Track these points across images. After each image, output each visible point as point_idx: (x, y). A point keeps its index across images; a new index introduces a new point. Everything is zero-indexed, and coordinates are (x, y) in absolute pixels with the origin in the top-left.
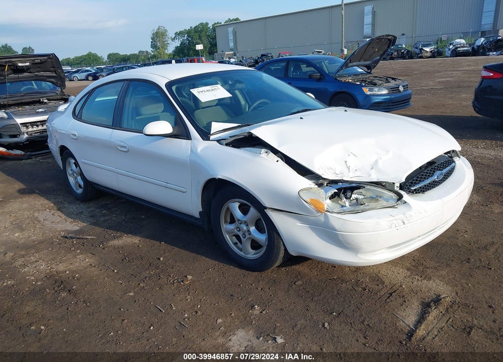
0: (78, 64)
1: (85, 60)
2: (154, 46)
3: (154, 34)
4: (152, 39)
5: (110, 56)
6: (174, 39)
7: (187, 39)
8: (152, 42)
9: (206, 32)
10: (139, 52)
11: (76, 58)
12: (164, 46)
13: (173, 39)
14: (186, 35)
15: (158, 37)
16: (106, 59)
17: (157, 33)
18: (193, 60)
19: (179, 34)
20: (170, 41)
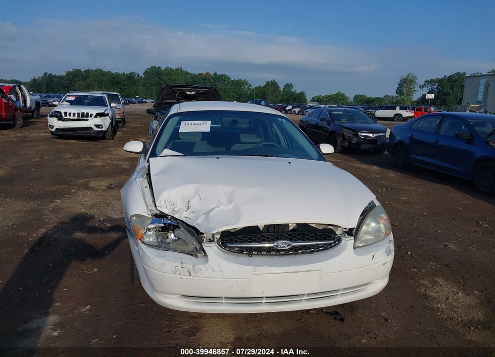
0: (326, 101)
1: (332, 98)
2: (399, 92)
3: (402, 80)
4: (399, 85)
5: (356, 97)
6: (423, 87)
7: (437, 87)
8: (398, 88)
9: (461, 83)
10: (385, 97)
11: (326, 96)
12: (410, 92)
13: (421, 87)
14: (437, 84)
15: (406, 84)
16: (351, 99)
17: (405, 79)
18: (420, 109)
19: (429, 82)
20: (417, 88)
